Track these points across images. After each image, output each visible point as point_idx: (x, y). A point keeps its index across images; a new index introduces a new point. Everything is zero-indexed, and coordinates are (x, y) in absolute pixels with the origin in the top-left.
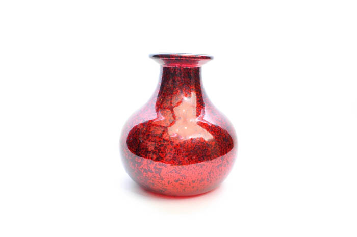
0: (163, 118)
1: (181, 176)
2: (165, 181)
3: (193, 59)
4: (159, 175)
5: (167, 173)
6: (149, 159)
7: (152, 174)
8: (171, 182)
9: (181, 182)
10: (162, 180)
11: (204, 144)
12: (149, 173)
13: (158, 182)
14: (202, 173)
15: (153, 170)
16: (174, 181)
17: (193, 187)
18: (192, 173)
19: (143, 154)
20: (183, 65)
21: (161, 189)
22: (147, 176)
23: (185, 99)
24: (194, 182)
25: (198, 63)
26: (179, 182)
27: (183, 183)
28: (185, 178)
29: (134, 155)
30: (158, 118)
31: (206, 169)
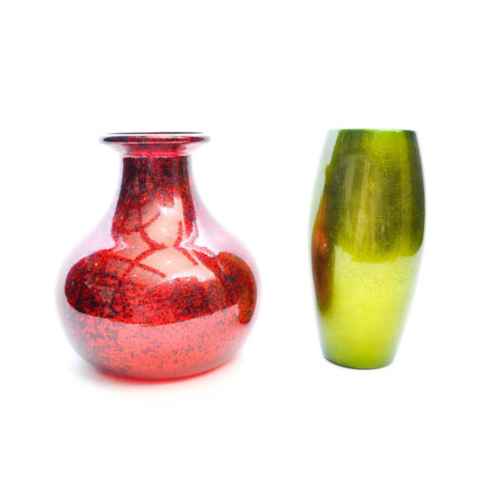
0: (125, 245)
1: (152, 343)
2: (125, 353)
3: (168, 142)
4: (116, 343)
5: (127, 338)
6: (96, 315)
7: (103, 341)
8: (135, 354)
9: (153, 353)
10: (121, 350)
11: (190, 287)
12: (99, 340)
13: (115, 354)
14: (188, 336)
15: (105, 335)
16: (142, 352)
17: (176, 362)
18: (171, 337)
19: (88, 308)
20: (153, 153)
21: (122, 367)
22: (97, 345)
23: (164, 211)
24: (175, 352)
25: (185, 149)
26: (149, 353)
27: (156, 355)
28: (158, 347)
29: (73, 310)
30: (117, 245)
31: (194, 330)
